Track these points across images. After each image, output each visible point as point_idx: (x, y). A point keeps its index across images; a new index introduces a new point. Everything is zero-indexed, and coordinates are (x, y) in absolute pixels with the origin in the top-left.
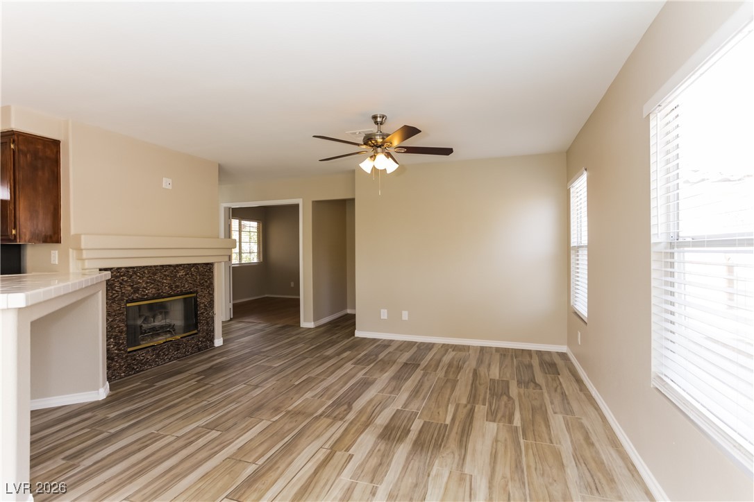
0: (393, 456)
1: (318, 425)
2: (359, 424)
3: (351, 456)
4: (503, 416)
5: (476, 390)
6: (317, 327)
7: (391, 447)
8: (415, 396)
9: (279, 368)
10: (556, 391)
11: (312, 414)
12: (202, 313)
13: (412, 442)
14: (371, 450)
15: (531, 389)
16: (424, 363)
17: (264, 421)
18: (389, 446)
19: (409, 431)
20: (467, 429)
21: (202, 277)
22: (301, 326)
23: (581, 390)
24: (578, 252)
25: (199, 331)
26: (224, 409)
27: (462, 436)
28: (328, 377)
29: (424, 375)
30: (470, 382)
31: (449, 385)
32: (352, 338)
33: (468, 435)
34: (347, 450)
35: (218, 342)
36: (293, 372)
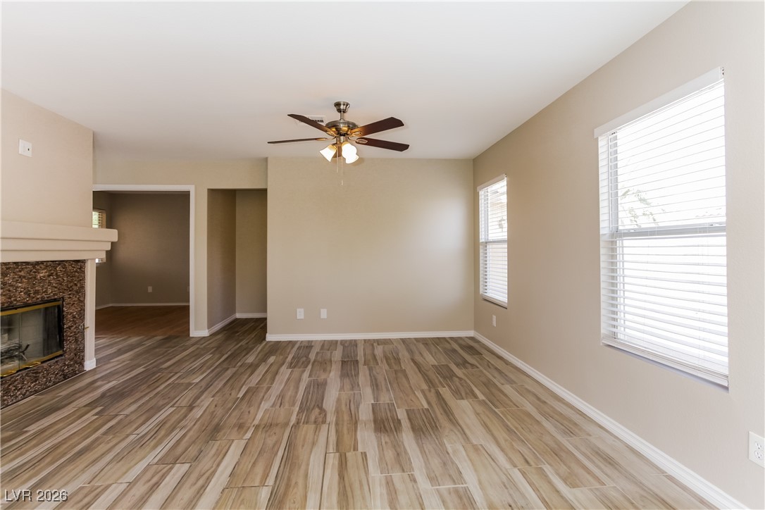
0: (403, 445)
1: (303, 433)
2: (345, 424)
3: (364, 455)
4: (467, 394)
5: (427, 376)
6: (213, 335)
7: (394, 437)
8: (378, 389)
9: (203, 384)
10: (490, 367)
11: (287, 424)
12: (69, 327)
13: (410, 429)
14: (378, 444)
15: (470, 369)
16: (361, 358)
17: (236, 441)
18: (392, 437)
19: (399, 421)
20: (447, 409)
21: (70, 279)
22: (191, 336)
23: (507, 364)
24: (486, 246)
25: (65, 352)
26: (169, 438)
27: (448, 416)
28: (272, 384)
29: (370, 369)
30: (417, 370)
31: (400, 375)
32: (264, 343)
33: (452, 414)
34: (355, 449)
35: (90, 364)
36: (225, 384)
